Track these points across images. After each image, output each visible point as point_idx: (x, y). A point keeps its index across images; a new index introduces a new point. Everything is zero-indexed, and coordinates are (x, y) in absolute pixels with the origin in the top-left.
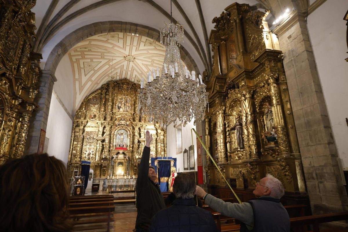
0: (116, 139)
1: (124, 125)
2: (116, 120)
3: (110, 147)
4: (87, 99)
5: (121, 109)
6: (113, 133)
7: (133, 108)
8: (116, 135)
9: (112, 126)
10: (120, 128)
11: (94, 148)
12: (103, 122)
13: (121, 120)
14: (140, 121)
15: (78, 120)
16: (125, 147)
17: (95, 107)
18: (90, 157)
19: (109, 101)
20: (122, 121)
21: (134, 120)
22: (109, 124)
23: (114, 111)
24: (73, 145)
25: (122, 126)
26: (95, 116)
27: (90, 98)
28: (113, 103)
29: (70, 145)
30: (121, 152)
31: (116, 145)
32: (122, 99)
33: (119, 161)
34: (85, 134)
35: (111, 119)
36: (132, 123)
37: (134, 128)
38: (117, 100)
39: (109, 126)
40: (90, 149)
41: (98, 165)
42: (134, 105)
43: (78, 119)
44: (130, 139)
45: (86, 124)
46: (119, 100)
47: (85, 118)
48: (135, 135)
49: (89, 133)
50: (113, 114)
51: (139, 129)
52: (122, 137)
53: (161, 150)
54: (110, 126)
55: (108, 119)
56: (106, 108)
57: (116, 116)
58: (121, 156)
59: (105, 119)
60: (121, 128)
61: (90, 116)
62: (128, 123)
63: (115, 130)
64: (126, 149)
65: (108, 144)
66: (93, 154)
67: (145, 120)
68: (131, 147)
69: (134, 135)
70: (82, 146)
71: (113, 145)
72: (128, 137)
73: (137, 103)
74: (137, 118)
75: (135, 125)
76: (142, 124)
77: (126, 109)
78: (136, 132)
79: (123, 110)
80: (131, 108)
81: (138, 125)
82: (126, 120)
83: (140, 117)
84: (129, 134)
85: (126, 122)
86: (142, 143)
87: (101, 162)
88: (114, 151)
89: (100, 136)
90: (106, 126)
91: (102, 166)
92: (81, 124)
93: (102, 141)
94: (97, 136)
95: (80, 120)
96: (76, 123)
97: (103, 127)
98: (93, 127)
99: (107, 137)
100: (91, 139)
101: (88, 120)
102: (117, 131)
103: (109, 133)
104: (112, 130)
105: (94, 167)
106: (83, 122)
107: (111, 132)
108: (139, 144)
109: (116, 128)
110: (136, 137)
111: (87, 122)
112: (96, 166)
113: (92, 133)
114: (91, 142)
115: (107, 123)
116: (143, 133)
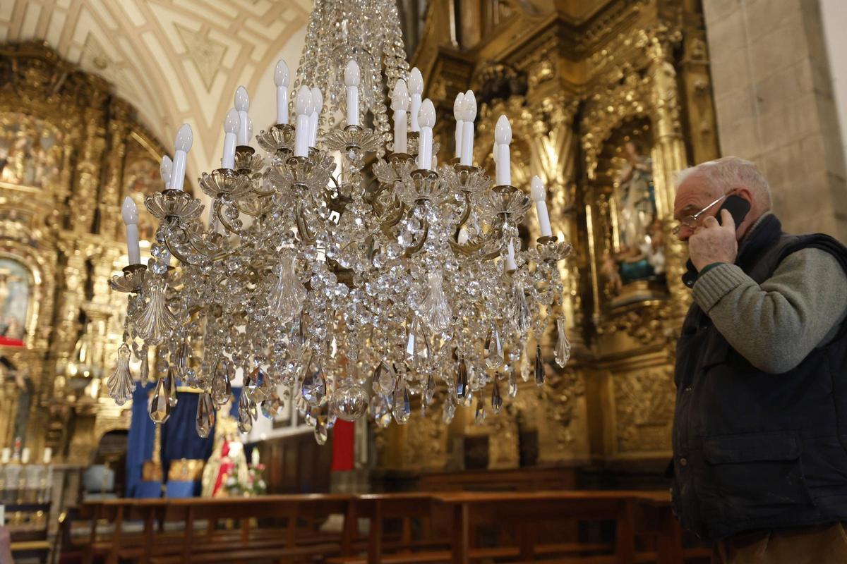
1: (19, 240)
5: (8, 173)
7: (66, 172)
13: (6, 217)
14: (95, 229)
16: (12, 334)
20: (8, 224)
21: (67, 223)
25: (9, 243)
32: (14, 129)
36: (55, 235)
37: (62, 260)
42: (73, 162)
44: (41, 303)
48: (65, 287)
51: (89, 266)
60: (3, 252)
62: (37, 234)
64: (19, 343)
68: (42, 338)
69: (61, 288)
72: (31, 294)
73: (88, 155)
74: (83, 218)
75: (71, 243)
76: (102, 243)
77: (34, 176)
78: (71, 274)
79: (16, 176)
80: (55, 170)
81: (85, 247)
82: (27, 218)
83: (97, 214)
84: (38, 281)
85: (30, 228)
86: (95, 322)
108: (81, 326)
110: (68, 297)
116: (105, 281)
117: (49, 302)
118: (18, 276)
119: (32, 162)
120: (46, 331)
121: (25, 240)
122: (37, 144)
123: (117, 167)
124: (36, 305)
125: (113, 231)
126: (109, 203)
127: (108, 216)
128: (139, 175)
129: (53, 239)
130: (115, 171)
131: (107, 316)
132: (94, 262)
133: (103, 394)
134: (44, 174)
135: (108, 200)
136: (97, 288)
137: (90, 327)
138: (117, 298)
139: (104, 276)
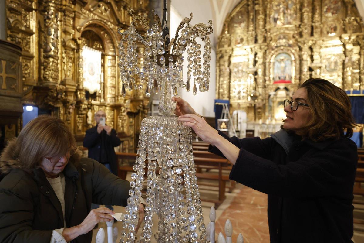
0: (274, 69)
1: (285, 46)
2: (271, 40)
3: (265, 81)
4: (230, 18)
5: (279, 23)
6: (268, 60)
7: (299, 15)
8: (274, 63)
9: (266, 51)
10: (279, 52)
11: (244, 84)
12: (252, 46)
13: (280, 39)
14: (312, 35)
15: (220, 49)
16: (287, 79)
17: (240, 26)
18: (240, 95)
19: (259, 14)
20: (281, 41)
21: (301, 35)
22: (261, 48)
23: (268, 27)
24: (219, 82)
25: (282, 48)
26: (242, 40)
27: (234, 16)
28: (266, 16)
29: (216, 82)
30: (282, 86)
31: (275, 78)
32: (279, 5)
33: (279, 100)
34: (231, 67)
35: (265, 40)
36: (297, 40)
37: (301, 49)
38: (271, 8)
39: (261, 51)
40: (239, 86)
41: (250, 106)
42: (301, 10)
43: (221, 47)
44: (295, 66)
45: (232, 53)
46: (275, 8)
47: (229, 45)
48: (303, 59)
49: (236, 65)
50: (266, 33)
51: (311, 49)
52: (283, 65)
53: (352, 80)
54: (263, 51)
55: (260, 41)
56: (257, 25)
57: (271, 34)
58: (282, 94)
59: (256, 41)
60: (281, 51)
61: (236, 41)
62: (291, 42)
63: (272, 56)
64: (290, 82)
65: (262, 77)
66: (244, 92)
67: (321, 32)
68: (297, 79)
69: (301, 60)
70: (230, 82)
71: (270, 78)
72: (292, 64)
73: (306, 5)
74: (306, 31)
75: (302, 42)
76: (315, 39)
77: (288, 20)
78: (304, 54)
79: (282, 23)
80: (295, 16)
81: (308, 42)
82: (287, 37)
83: (312, 28)
84: (293, 59)
85: (288, 40)
86: (315, 71)
87: (254, 101)
88: (271, 87)
89: (251, 66)
90: (257, 52)
91: (256, 108)
92: (225, 54)
93: (253, 73)
94: (247, 67)
95: (224, 49)
96: (219, 53)
97: (254, 53)
98: (240, 56)
99: (260, 67)
100: (240, 72)
101: (234, 47)
102: (276, 57)
103: (263, 61)
104: (266, 56)
105: (247, 108)
106: (228, 51)
107: (266, 59)
108: (311, 73)
109: (273, 52)
110: (304, 63)
111: (232, 50)
112: (248, 107)
113: (241, 64)
114: (240, 76)
115: (258, 47)
116: (317, 54)
117: (298, 66)
118: (287, 58)
119: (286, 15)
120: (298, 77)
121: (287, 45)
122: (287, 8)
123: (319, 5)
124: (294, 68)
125: (319, 33)
126: (316, 22)
127: (317, 27)
128: (328, 5)
129: (296, 42)
130: (317, 7)
131: (320, 68)
132: (312, 47)
134: (291, 19)
135: (316, 20)
136: (315, 57)
137: (313, 73)
138: (324, 59)
139: (317, 52)
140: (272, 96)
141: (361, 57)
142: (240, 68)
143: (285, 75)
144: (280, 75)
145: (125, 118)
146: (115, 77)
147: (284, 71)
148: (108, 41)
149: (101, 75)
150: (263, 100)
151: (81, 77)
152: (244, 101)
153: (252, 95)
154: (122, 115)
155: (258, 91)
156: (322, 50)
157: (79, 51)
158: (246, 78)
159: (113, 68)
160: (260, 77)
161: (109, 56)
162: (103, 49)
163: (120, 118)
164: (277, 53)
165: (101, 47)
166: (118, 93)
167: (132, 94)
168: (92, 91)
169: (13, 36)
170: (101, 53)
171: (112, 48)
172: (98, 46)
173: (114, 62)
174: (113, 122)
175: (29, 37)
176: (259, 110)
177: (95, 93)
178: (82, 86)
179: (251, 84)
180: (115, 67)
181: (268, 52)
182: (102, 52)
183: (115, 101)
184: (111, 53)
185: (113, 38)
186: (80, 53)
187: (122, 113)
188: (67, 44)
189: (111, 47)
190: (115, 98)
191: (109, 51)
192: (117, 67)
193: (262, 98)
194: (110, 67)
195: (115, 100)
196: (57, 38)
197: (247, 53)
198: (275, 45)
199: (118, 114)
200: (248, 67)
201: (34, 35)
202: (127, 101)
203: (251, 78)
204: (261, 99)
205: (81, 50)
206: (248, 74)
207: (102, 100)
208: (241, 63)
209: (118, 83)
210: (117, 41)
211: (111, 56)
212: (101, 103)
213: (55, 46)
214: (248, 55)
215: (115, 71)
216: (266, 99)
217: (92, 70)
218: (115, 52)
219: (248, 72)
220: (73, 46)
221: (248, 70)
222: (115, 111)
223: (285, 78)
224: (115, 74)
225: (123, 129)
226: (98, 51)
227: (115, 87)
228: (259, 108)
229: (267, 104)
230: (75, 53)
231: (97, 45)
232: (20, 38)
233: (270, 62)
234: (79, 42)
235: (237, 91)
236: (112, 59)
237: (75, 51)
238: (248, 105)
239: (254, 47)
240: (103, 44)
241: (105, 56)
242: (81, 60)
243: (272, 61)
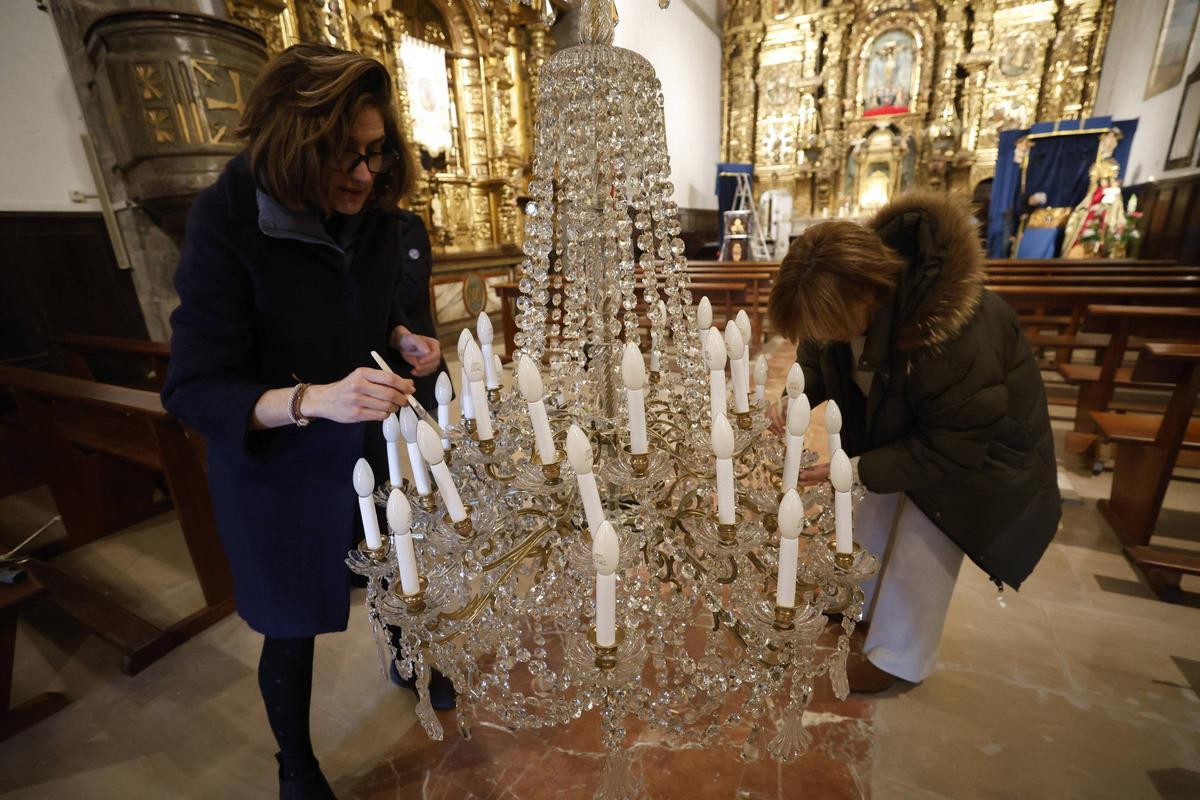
0: (866, 77)
1: (901, 9)
3: (842, 110)
6: (854, 53)
8: (868, 60)
9: (850, 26)
10: (883, 28)
11: (790, 124)
12: (815, 16)
15: (734, 30)
16: (899, 102)
18: (779, 152)
22: (837, 20)
24: (729, 122)
25: (893, 14)
29: (722, 123)
30: (883, 122)
31: (868, 102)
33: (872, 158)
34: (760, 78)
37: (942, 16)
39: (837, 28)
40: (778, 127)
41: (803, 176)
43: (735, 25)
44: (922, 66)
45: (763, 40)
47: (757, 18)
48: (944, 44)
49: (774, 72)
51: (969, 13)
52: (891, 63)
53: (1064, 96)
54: (843, 27)
58: (882, 141)
60: (889, 25)
61: (774, 5)
63: (865, 41)
64: (904, 110)
65: (836, 99)
66: (788, 144)
68: (923, 101)
69: (940, 45)
70: (755, 119)
71: (855, 102)
72: (914, 59)
78: (949, 30)
84: (920, 45)
86: (972, 76)
87: (813, 166)
88: (857, 125)
89: (810, 73)
90: (827, 32)
91: (817, 181)
92: (744, 43)
93: (815, 91)
94: (799, 77)
95: (742, 28)
96: (731, 43)
97: (819, 35)
98: (784, 46)
99: (833, 72)
100: (781, 90)
101: (768, 22)
102: (873, 43)
103: (841, 56)
104: (850, 41)
105: (794, 184)
106: (753, 34)
107: (849, 51)
108: (960, 82)
109: (868, 29)
110: (947, 54)
111: (764, 30)
112: (798, 181)
113: (784, 69)
114: (781, 101)
115: (831, 17)
116: (984, 26)
117: (930, 64)
118: (903, 45)
120: (926, 94)
121: (907, 7)
124: (918, 69)
131: (986, 65)
132: (974, 8)
133: (979, 146)
136: (976, 37)
137: (967, 80)
138: (999, 42)
139: (983, 21)
140: (857, 150)
141: (1098, 27)
142: (782, 81)
143: (894, 91)
144: (880, 94)
145: (513, 213)
146: (483, 113)
147: (891, 82)
148: (457, 19)
149: (450, 110)
150: (833, 161)
151: (406, 113)
152: (787, 167)
153: (809, 146)
154: (506, 205)
155: (825, 137)
156: (998, 15)
157: (393, 47)
158: (796, 107)
159: (475, 90)
160: (832, 102)
161: (464, 60)
162: (448, 42)
163: (503, 211)
164: (877, 32)
165: (443, 37)
166: (494, 152)
167: (524, 155)
168: (434, 151)
169: (241, 15)
170: (443, 51)
171: (467, 38)
172: (435, 35)
173: (476, 75)
174: (490, 221)
175: (276, 18)
176: (824, 187)
177: (442, 155)
178: (412, 135)
179: (807, 122)
180: (480, 86)
181: (854, 29)
182: (446, 49)
183: (488, 173)
184: (467, 51)
185: (468, 9)
186: (397, 52)
187: (505, 199)
188: (363, 29)
189: (466, 34)
190: (487, 164)
191: (461, 45)
192: (484, 87)
193: (832, 156)
194: (469, 88)
195: (488, 169)
196: (338, 12)
197: (802, 38)
198: (876, 9)
199: (498, 205)
200: (802, 76)
201: (286, 11)
202: (515, 172)
203: (807, 104)
204: (828, 158)
205: (396, 45)
206: (802, 94)
207: (460, 172)
208: (785, 65)
209: (492, 126)
210: (477, 17)
211: (467, 58)
212: (457, 177)
213: (338, 35)
214: (803, 41)
215: (481, 98)
216: (840, 159)
217: (428, 97)
218: (477, 49)
219: (802, 90)
220: (378, 35)
221: (801, 84)
222: (491, 196)
223: (894, 99)
224: (482, 105)
225: (513, 239)
226: (437, 48)
227: (485, 139)
228: (825, 181)
229: (843, 172)
230: (385, 53)
231: (432, 31)
232: (257, 20)
233: (858, 58)
234: (391, 22)
235: (771, 142)
236: (472, 67)
237: (384, 47)
238: (797, 176)
239: (822, 17)
240: (445, 29)
241: (455, 60)
242: (400, 70)
243: (863, 55)
